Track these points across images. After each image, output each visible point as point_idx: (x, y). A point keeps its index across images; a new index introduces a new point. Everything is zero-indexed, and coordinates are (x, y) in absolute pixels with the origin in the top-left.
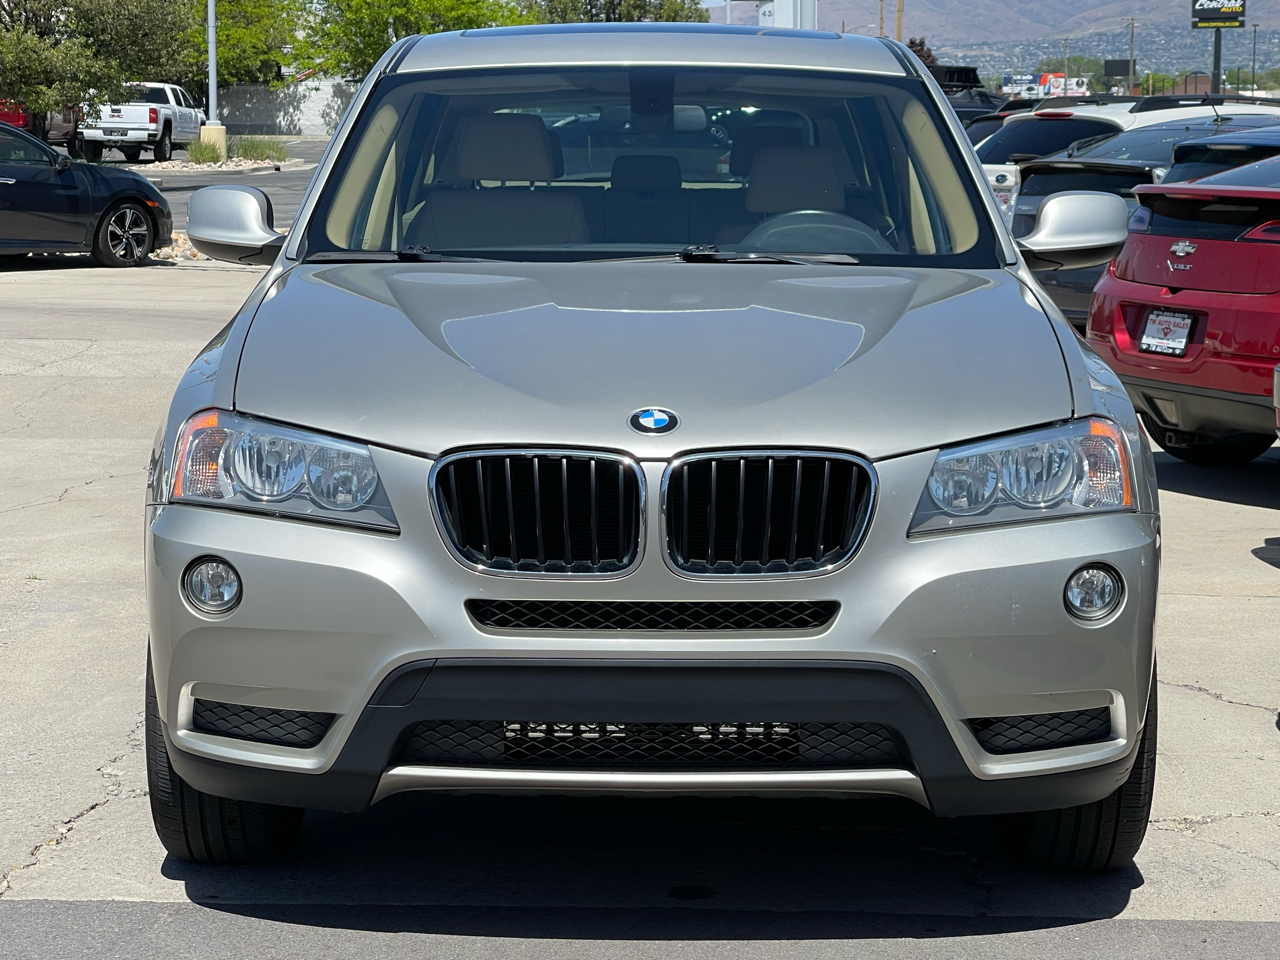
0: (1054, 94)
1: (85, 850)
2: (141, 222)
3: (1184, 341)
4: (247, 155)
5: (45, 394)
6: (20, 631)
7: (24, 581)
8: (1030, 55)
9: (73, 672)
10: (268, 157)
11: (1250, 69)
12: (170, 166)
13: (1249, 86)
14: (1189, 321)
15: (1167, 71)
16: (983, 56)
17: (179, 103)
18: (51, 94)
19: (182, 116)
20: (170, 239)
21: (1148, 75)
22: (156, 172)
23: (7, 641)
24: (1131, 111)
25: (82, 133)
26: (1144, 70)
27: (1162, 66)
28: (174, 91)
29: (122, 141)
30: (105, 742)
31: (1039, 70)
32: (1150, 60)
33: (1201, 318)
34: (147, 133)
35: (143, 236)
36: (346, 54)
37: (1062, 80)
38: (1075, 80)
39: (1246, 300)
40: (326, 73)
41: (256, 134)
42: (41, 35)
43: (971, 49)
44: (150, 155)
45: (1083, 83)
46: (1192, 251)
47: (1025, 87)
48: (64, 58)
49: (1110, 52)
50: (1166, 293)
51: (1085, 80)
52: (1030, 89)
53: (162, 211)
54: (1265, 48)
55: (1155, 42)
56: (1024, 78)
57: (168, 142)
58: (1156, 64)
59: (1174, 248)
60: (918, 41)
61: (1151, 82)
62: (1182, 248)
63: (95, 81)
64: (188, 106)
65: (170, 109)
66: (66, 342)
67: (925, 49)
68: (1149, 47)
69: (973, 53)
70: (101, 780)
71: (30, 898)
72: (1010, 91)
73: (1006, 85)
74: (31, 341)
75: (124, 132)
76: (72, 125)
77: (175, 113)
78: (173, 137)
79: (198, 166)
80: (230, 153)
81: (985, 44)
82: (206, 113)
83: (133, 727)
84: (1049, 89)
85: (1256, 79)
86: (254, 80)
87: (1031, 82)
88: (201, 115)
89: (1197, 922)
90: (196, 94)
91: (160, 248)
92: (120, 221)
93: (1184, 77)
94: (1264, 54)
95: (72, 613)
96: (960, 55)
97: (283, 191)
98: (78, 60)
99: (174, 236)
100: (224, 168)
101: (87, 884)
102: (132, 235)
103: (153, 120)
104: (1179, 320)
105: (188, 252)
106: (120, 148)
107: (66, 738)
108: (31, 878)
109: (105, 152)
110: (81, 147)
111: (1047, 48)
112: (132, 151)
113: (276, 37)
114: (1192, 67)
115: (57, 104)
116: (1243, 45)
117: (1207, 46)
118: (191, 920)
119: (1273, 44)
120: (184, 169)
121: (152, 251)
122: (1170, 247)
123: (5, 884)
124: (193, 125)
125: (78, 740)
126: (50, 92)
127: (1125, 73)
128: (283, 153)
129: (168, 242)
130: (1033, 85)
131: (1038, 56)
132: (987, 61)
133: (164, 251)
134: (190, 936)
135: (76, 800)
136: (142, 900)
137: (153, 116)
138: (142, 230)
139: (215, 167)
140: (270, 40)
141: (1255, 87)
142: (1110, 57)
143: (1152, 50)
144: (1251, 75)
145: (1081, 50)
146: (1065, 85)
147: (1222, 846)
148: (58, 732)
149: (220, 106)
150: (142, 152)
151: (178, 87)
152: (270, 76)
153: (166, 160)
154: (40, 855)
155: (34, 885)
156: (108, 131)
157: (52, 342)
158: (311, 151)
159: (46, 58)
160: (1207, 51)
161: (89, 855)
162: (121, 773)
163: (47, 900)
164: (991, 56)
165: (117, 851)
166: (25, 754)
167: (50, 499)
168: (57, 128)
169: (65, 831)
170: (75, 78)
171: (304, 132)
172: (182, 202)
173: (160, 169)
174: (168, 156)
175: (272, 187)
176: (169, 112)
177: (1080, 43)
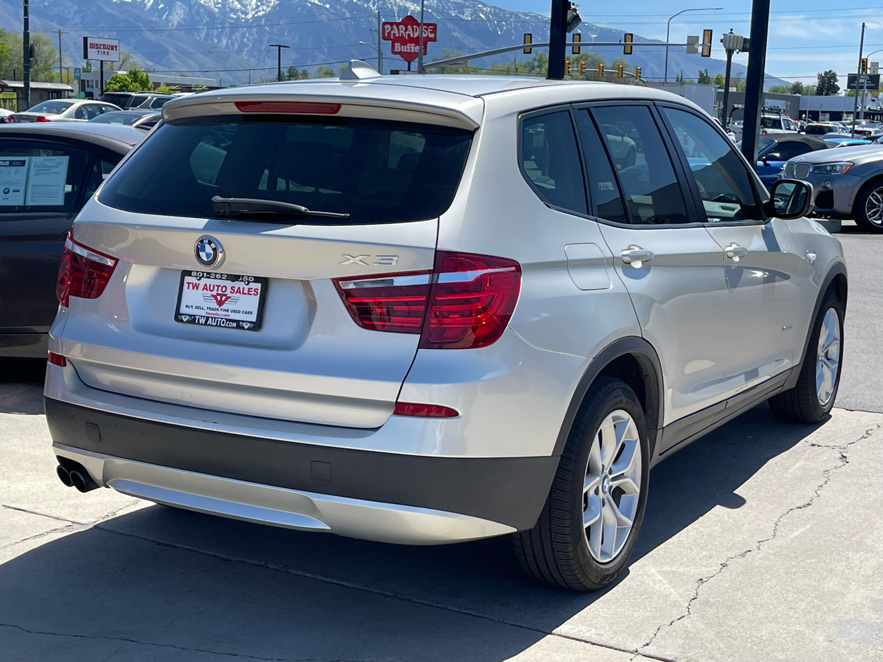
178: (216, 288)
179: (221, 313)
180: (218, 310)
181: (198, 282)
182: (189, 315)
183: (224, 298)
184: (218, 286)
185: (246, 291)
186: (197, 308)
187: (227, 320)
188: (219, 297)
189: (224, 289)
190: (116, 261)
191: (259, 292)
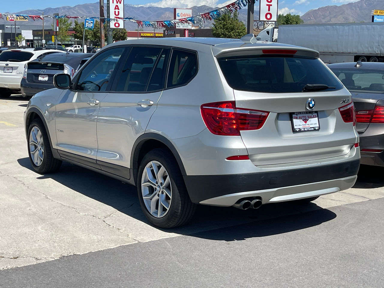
178: (303, 117)
179: (307, 126)
180: (306, 125)
181: (297, 116)
182: (298, 129)
183: (306, 120)
184: (303, 116)
185: (313, 117)
186: (299, 125)
187: (310, 128)
188: (304, 120)
189: (305, 117)
190: (268, 113)
191: (317, 116)
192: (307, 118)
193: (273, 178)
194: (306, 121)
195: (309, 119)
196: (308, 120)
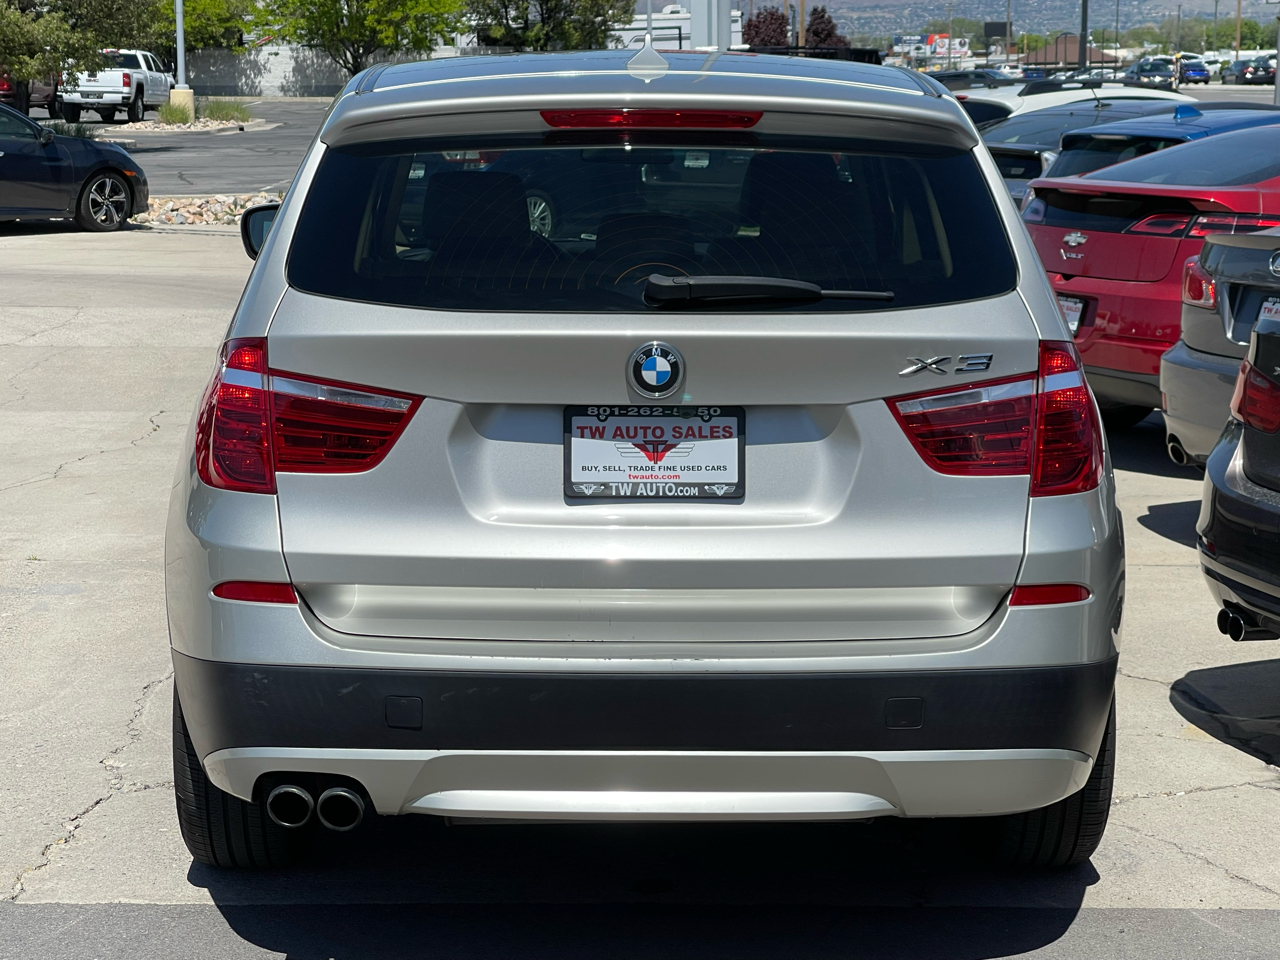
0: (939, 53)
1: (92, 849)
2: (120, 190)
3: (1076, 323)
4: (213, 116)
5: (37, 365)
6: (23, 614)
7: (25, 563)
8: (918, 16)
9: (74, 658)
10: (232, 118)
11: (1113, 29)
12: (143, 127)
13: (1113, 45)
14: (1080, 306)
15: (1040, 31)
16: (876, 17)
17: (150, 68)
18: (33, 64)
19: (154, 80)
20: (147, 205)
21: (1023, 36)
22: (130, 132)
23: (11, 626)
24: (1020, 95)
25: (61, 96)
26: (1019, 31)
27: (1035, 27)
28: (145, 57)
29: (99, 103)
30: (106, 733)
31: (926, 31)
32: (1024, 21)
33: (1092, 302)
34: (121, 96)
35: (122, 203)
36: (302, 21)
37: (947, 41)
38: (957, 41)
39: (1132, 288)
40: (283, 39)
41: (221, 95)
42: (23, 10)
43: (865, 11)
44: (124, 116)
45: (965, 43)
46: (1083, 241)
47: (913, 47)
48: (44, 31)
49: (989, 14)
50: (1060, 280)
51: (967, 40)
52: (918, 49)
53: (138, 180)
54: (1126, 9)
55: (1028, 4)
56: (913, 38)
57: (140, 104)
58: (1029, 24)
59: (1067, 238)
60: (820, 9)
61: (1025, 42)
62: (1074, 238)
63: (72, 52)
64: (158, 70)
65: (142, 73)
66: (54, 310)
67: (826, 16)
68: (1023, 9)
69: (866, 15)
70: (105, 774)
71: (43, 902)
72: (900, 50)
73: (897, 45)
74: (22, 309)
75: (100, 95)
76: (52, 88)
77: (146, 78)
78: (145, 99)
79: (169, 127)
80: (198, 113)
81: (877, 6)
82: (175, 76)
83: (132, 716)
84: (935, 48)
85: (1119, 38)
86: (219, 45)
87: (920, 42)
88: (170, 79)
89: (1114, 910)
90: (165, 59)
91: (137, 213)
92: (101, 189)
93: (1055, 37)
94: (1125, 15)
95: (71, 596)
96: (855, 17)
97: (249, 153)
98: (57, 33)
99: (150, 201)
100: (193, 129)
101: (95, 886)
102: (112, 202)
103: (127, 84)
104: (1071, 304)
105: (164, 217)
106: (97, 110)
107: (70, 729)
108: (42, 880)
109: (83, 113)
110: (60, 108)
111: (932, 10)
112: (108, 114)
113: (237, 7)
114: (1062, 27)
115: (39, 72)
116: (1108, 7)
117: (1074, 8)
118: (193, 924)
119: (1133, 6)
120: (156, 129)
121: (131, 217)
122: (1063, 237)
123: (19, 886)
124: (163, 88)
125: (81, 730)
126: (33, 62)
127: (1003, 34)
128: (245, 114)
129: (145, 208)
130: (921, 45)
131: (925, 17)
132: (880, 23)
133: (141, 216)
134: (193, 942)
135: (82, 795)
136: (147, 902)
137: (126, 80)
138: (121, 197)
139: (184, 128)
140: (232, 8)
141: (1118, 45)
142: (988, 19)
143: (1026, 12)
144: (1114, 34)
145: (964, 12)
146: (950, 45)
147: (1131, 828)
148: (63, 722)
149: (187, 70)
150: (117, 113)
151: (148, 54)
152: (233, 42)
153: (139, 120)
154: (51, 854)
155: (46, 887)
156: (85, 94)
157: (42, 310)
158: (272, 112)
159: (28, 32)
160: (1074, 12)
161: (96, 854)
162: (122, 765)
163: (58, 904)
164: (883, 17)
165: (122, 850)
166: (33, 746)
167: (46, 476)
168: (38, 91)
169: (72, 828)
170: (55, 49)
171: (265, 92)
172: (155, 164)
173: (134, 129)
174: (140, 117)
175: (237, 148)
176: (141, 76)
177: (962, 6)
178: (639, 432)
179: (659, 473)
180: (651, 469)
181: (601, 425)
185: (706, 433)
186: (608, 469)
187: (680, 485)
188: (650, 447)
189: (658, 433)
190: (417, 400)
191: (735, 431)
192: (668, 437)
193: (404, 701)
194: (656, 448)
195: (682, 445)
196: (674, 446)
